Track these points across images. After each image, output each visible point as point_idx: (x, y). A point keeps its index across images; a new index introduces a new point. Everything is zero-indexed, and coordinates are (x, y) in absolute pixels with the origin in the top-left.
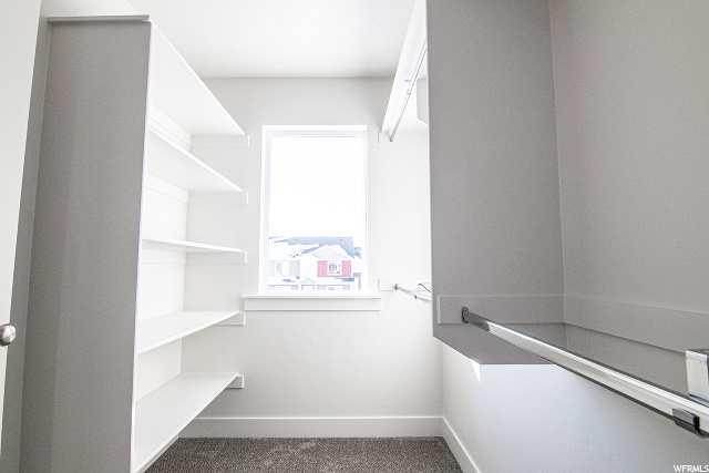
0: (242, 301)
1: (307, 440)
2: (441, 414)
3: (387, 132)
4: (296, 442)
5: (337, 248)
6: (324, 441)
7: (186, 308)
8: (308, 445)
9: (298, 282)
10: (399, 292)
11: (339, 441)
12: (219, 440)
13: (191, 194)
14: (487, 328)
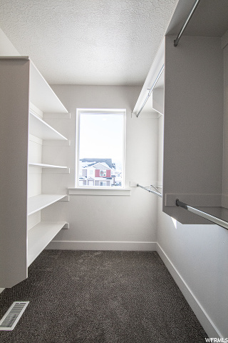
0: (68, 190)
1: (97, 251)
2: (156, 241)
3: (135, 113)
4: (92, 252)
5: (104, 164)
6: (104, 251)
7: (42, 193)
8: (98, 253)
9: (86, 179)
10: (139, 188)
11: (111, 252)
12: (58, 251)
13: (44, 140)
14: (187, 208)
